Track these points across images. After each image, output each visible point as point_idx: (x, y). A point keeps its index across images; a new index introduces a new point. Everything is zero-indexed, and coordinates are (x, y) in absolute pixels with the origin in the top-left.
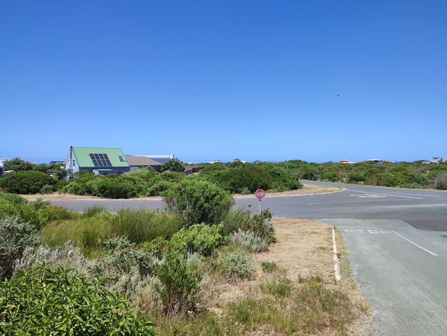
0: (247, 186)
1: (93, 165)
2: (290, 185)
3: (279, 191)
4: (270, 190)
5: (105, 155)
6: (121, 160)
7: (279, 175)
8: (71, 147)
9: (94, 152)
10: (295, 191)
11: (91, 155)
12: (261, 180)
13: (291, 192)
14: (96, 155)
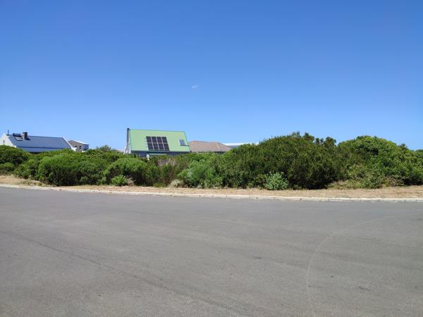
0: (280, 170)
1: (147, 149)
2: (403, 174)
3: (367, 186)
4: (341, 183)
5: (165, 139)
6: (182, 144)
7: (375, 151)
8: (128, 129)
9: (152, 135)
10: (413, 188)
11: (148, 139)
12: (318, 159)
13: (403, 189)
14: (154, 138)
